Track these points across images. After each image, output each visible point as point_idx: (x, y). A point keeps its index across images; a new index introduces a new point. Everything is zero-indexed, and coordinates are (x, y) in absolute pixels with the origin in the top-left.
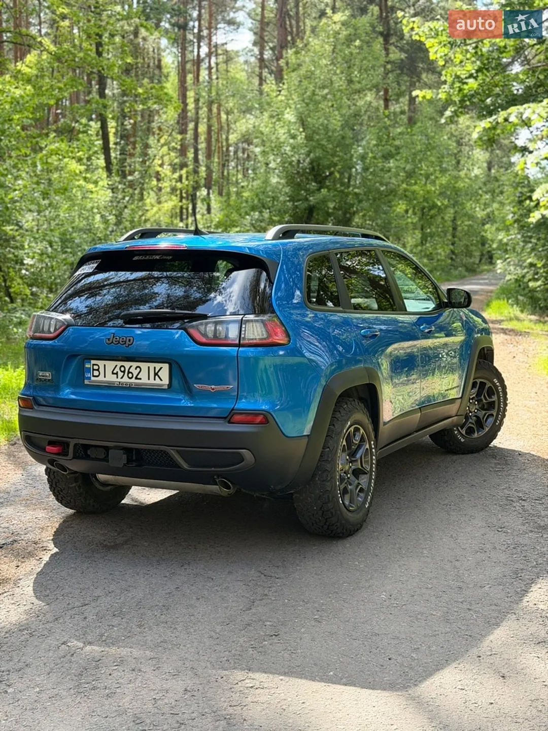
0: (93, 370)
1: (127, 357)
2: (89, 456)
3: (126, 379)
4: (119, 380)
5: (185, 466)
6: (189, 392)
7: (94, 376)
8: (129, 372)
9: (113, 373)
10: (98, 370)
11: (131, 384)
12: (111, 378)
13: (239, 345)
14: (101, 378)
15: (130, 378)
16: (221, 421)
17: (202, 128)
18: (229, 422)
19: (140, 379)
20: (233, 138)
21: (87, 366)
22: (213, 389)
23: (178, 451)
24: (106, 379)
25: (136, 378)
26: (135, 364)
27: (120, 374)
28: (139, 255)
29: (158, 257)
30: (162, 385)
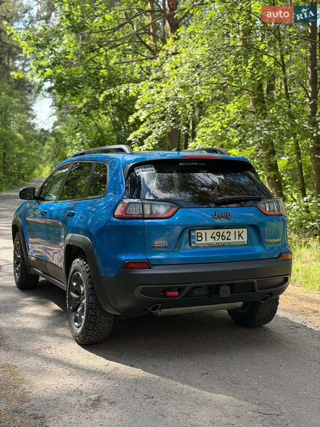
0: (198, 236)
3: (221, 240)
4: (216, 241)
7: (198, 241)
8: (222, 236)
9: (212, 237)
10: (201, 236)
12: (210, 241)
14: (204, 241)
15: (224, 240)
19: (230, 239)
21: (193, 234)
24: (207, 242)
25: (228, 239)
26: (226, 231)
27: (217, 238)
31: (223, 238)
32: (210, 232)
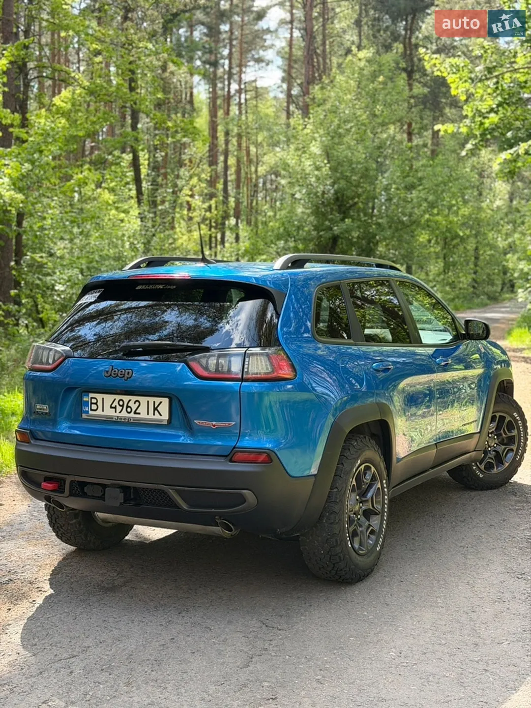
1: (126, 391)
2: (86, 493)
3: (124, 414)
4: (117, 414)
5: (184, 506)
6: (189, 428)
7: (92, 410)
8: (128, 407)
9: (111, 407)
11: (129, 419)
13: (242, 380)
14: (99, 412)
16: (222, 460)
17: (232, 161)
18: (231, 461)
19: (139, 414)
20: (262, 170)
21: (85, 399)
22: (214, 426)
23: (176, 490)
25: (135, 413)
26: (134, 398)
27: (119, 408)
28: (142, 284)
29: (161, 287)
30: (162, 421)
31: (129, 410)
32: (109, 399)
